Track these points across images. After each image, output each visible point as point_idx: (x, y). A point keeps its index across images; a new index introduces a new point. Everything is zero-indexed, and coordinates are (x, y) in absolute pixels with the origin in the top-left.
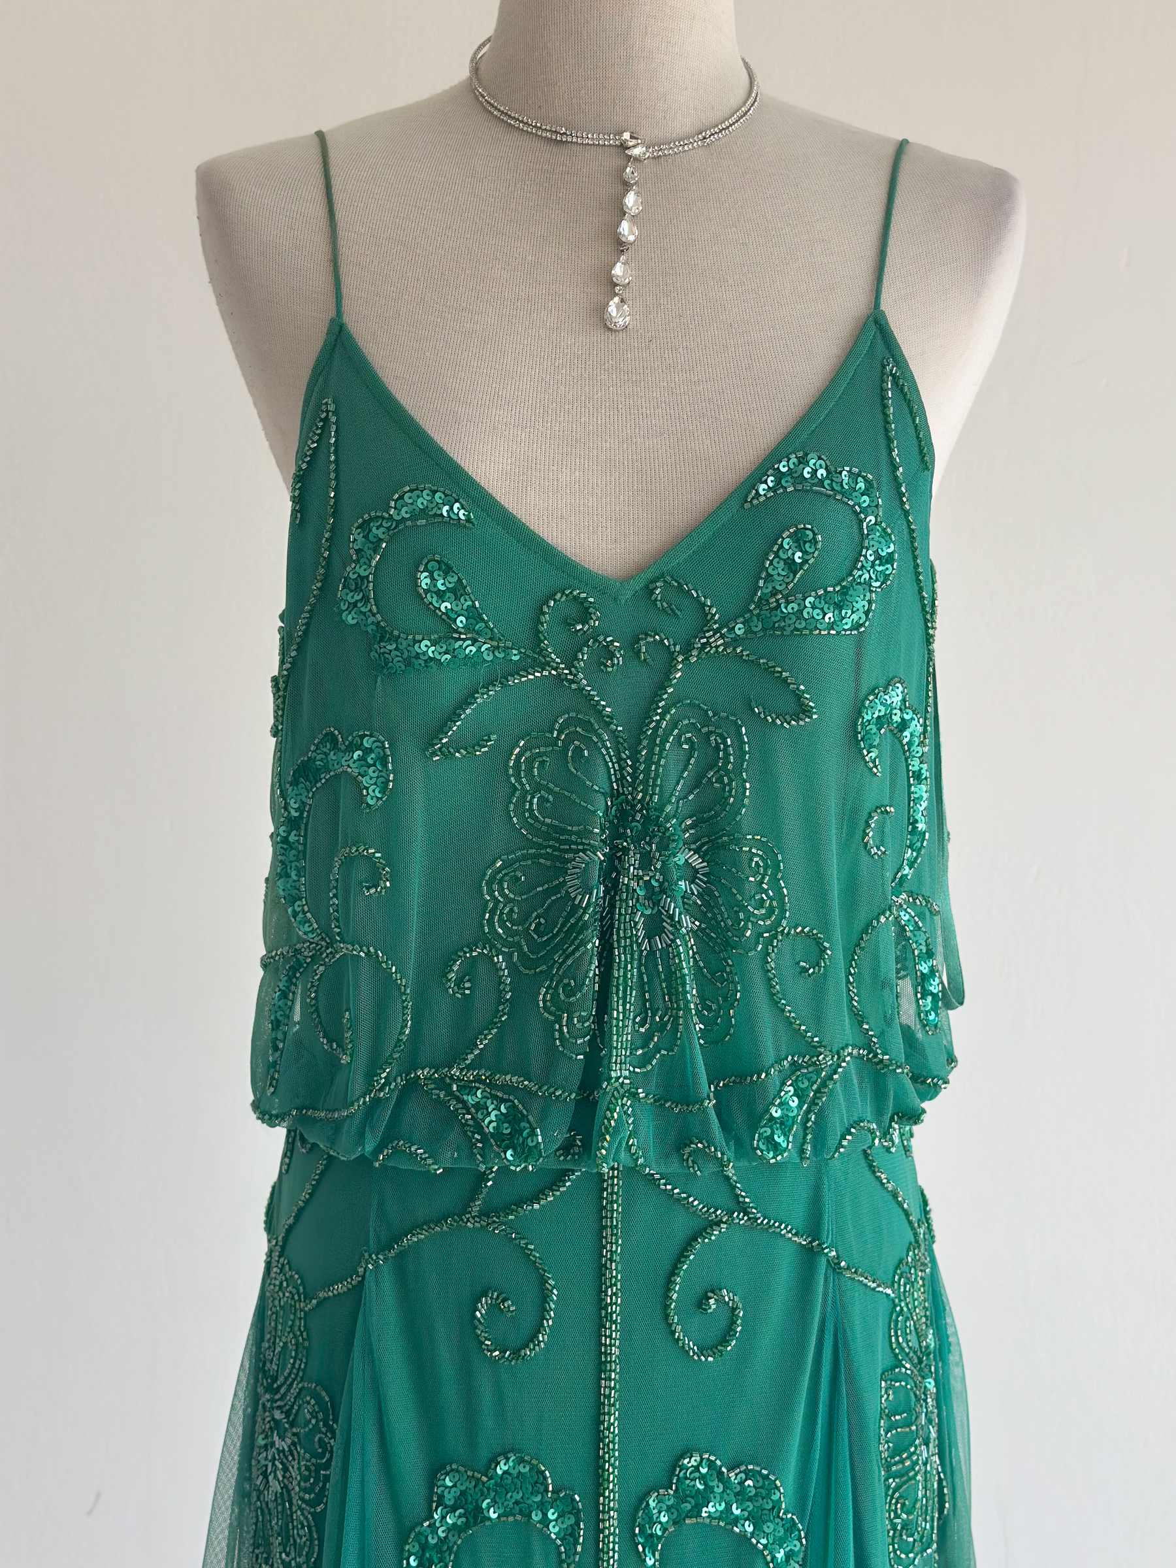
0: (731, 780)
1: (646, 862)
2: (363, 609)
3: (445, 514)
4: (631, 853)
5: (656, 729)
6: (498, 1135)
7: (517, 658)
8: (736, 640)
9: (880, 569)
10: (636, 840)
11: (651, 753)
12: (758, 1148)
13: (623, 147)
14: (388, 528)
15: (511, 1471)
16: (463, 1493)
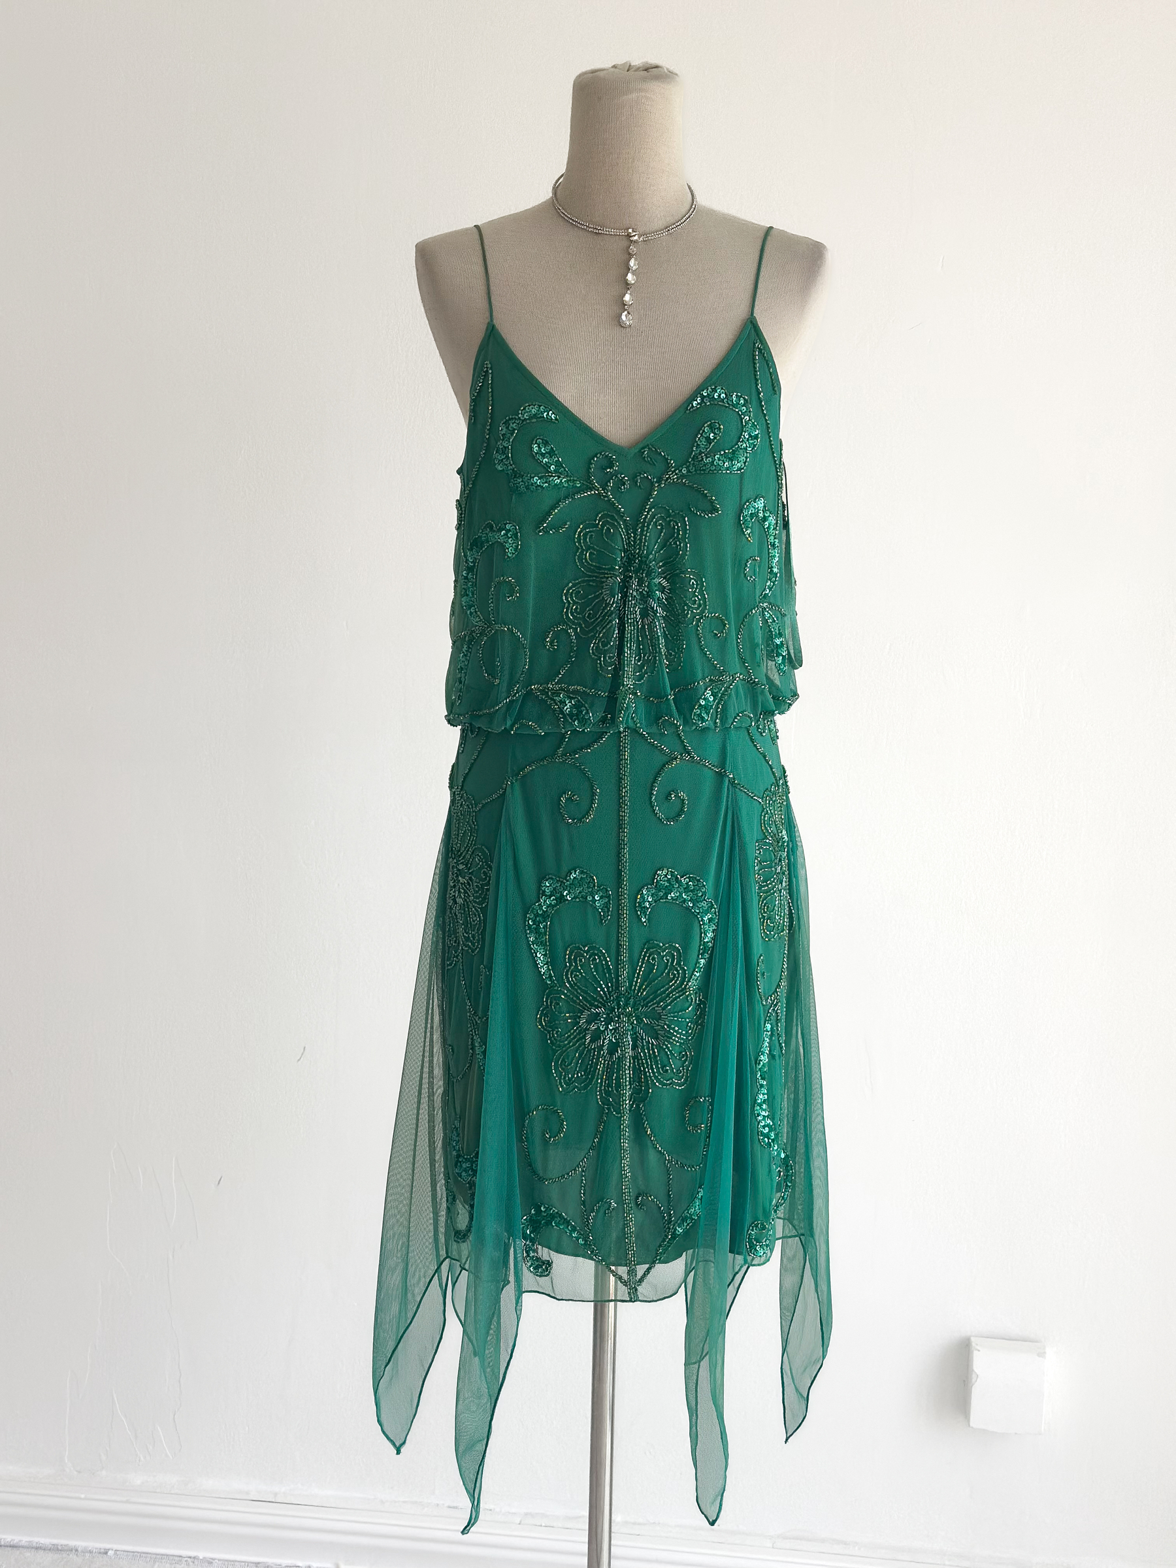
0: (680, 543)
1: (640, 584)
2: (506, 463)
3: (545, 416)
4: (633, 579)
5: (645, 519)
6: (571, 715)
7: (578, 485)
8: (683, 476)
9: (751, 442)
10: (636, 572)
11: (642, 531)
12: (694, 719)
13: (629, 236)
14: (518, 424)
15: (578, 877)
16: (554, 889)
